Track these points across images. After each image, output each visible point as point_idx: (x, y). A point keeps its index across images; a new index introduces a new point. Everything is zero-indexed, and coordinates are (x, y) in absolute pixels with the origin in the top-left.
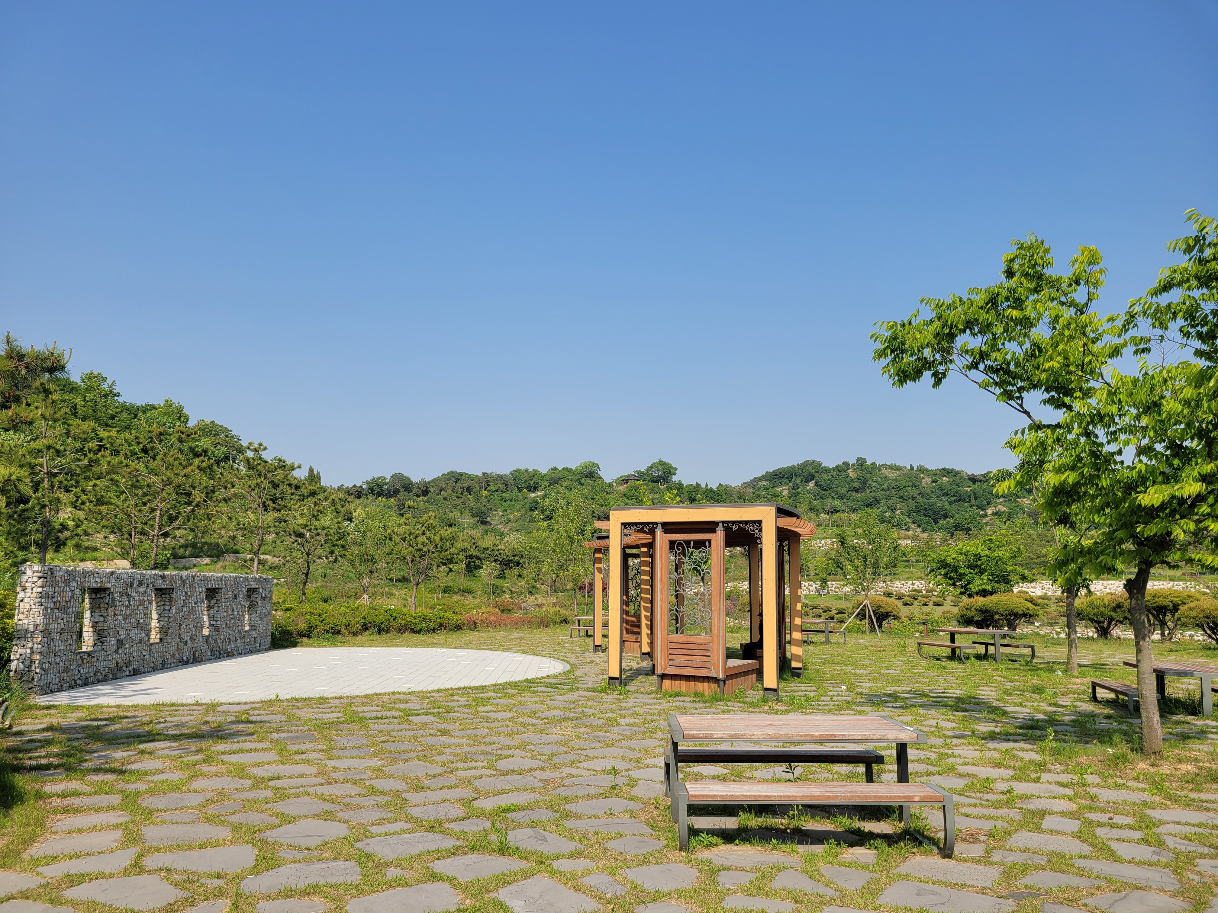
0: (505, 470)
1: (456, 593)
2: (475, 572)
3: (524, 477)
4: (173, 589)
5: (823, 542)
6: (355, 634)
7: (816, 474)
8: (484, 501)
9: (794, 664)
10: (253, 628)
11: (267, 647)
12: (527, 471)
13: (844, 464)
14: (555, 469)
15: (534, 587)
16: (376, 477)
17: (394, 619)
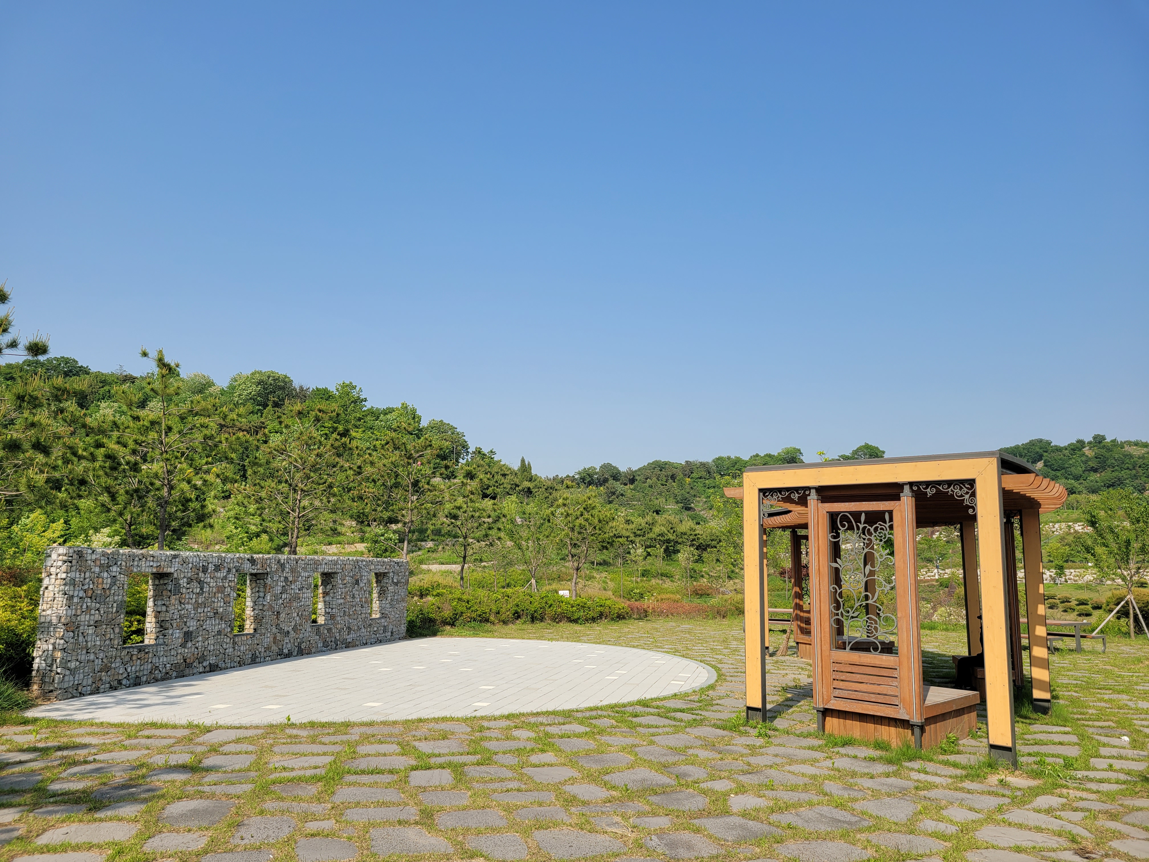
0: (708, 458)
1: (654, 577)
2: (673, 556)
3: (726, 463)
4: (267, 574)
5: (1057, 526)
6: (505, 622)
7: (1045, 454)
8: (687, 488)
9: (1037, 694)
10: (384, 615)
11: (402, 636)
12: (729, 458)
13: (1078, 442)
14: (757, 455)
15: (733, 572)
16: (587, 467)
17: (550, 606)
